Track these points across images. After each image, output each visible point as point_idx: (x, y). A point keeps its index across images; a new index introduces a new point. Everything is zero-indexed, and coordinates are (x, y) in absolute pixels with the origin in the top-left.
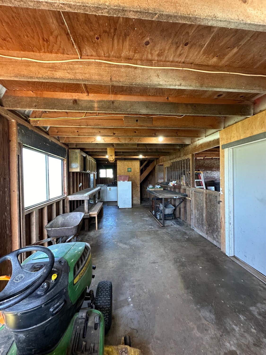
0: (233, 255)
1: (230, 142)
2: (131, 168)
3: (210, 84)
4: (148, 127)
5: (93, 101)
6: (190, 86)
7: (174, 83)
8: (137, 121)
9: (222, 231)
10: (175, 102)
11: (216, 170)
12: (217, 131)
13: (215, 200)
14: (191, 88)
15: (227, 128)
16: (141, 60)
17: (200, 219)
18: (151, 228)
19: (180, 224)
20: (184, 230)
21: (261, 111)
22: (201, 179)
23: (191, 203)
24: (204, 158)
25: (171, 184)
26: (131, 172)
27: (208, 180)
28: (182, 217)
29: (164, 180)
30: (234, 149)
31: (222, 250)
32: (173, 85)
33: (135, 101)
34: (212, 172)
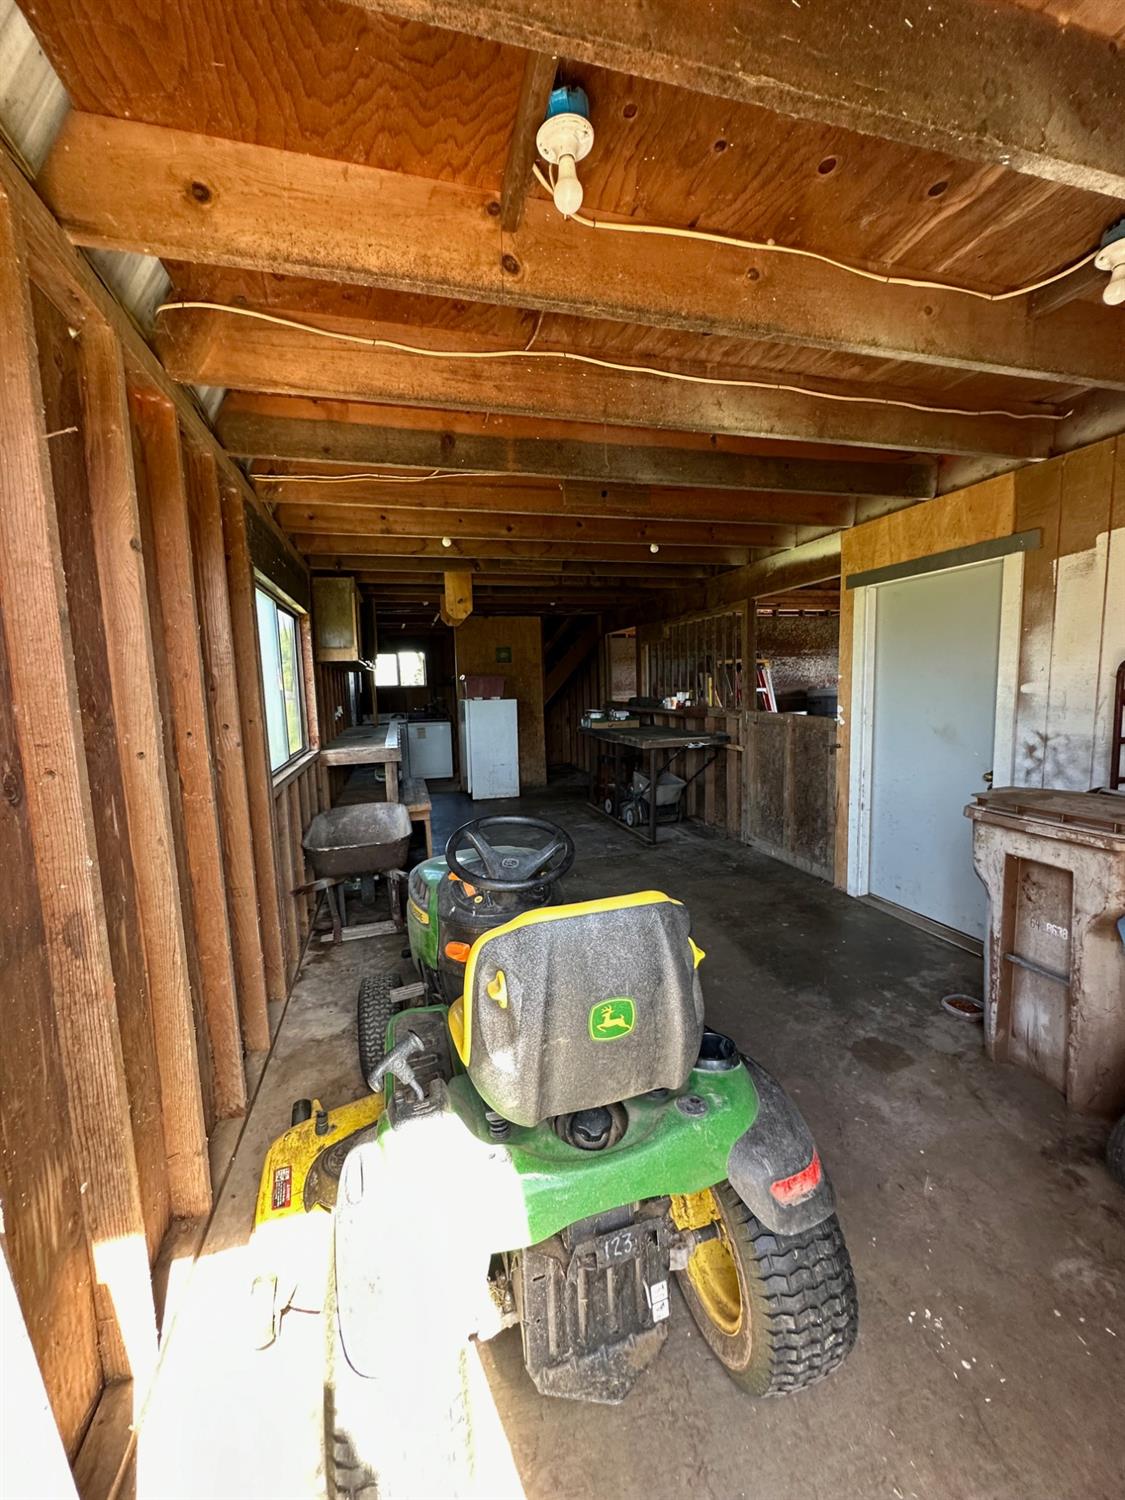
0: (866, 893)
1: (870, 568)
2: (508, 650)
3: (841, 431)
4: (636, 514)
5: (503, 439)
6: (795, 434)
7: (758, 425)
8: (604, 494)
9: (839, 831)
10: (733, 451)
11: (811, 654)
12: (833, 532)
13: (821, 744)
14: (796, 438)
15: (865, 525)
16: (680, 360)
17: (772, 807)
18: (613, 850)
19: (704, 834)
20: (720, 849)
21: (955, 488)
22: (764, 686)
23: (744, 762)
24: (774, 613)
25: (672, 703)
26: (510, 661)
27: (787, 690)
28: (709, 811)
29: (639, 692)
30: (881, 590)
31: (836, 885)
32: (753, 430)
33: (624, 444)
34: (800, 661)
